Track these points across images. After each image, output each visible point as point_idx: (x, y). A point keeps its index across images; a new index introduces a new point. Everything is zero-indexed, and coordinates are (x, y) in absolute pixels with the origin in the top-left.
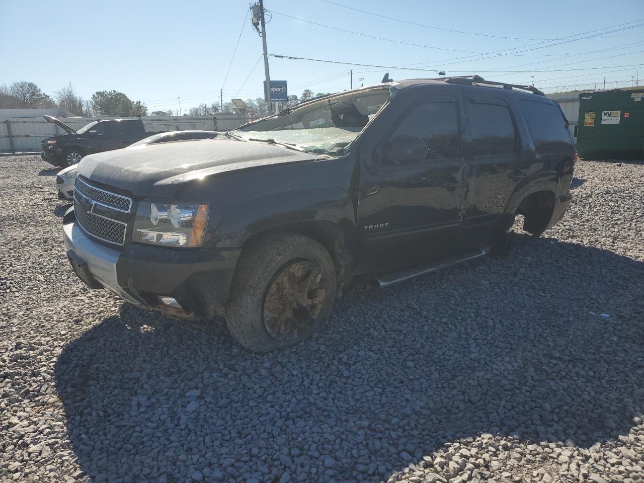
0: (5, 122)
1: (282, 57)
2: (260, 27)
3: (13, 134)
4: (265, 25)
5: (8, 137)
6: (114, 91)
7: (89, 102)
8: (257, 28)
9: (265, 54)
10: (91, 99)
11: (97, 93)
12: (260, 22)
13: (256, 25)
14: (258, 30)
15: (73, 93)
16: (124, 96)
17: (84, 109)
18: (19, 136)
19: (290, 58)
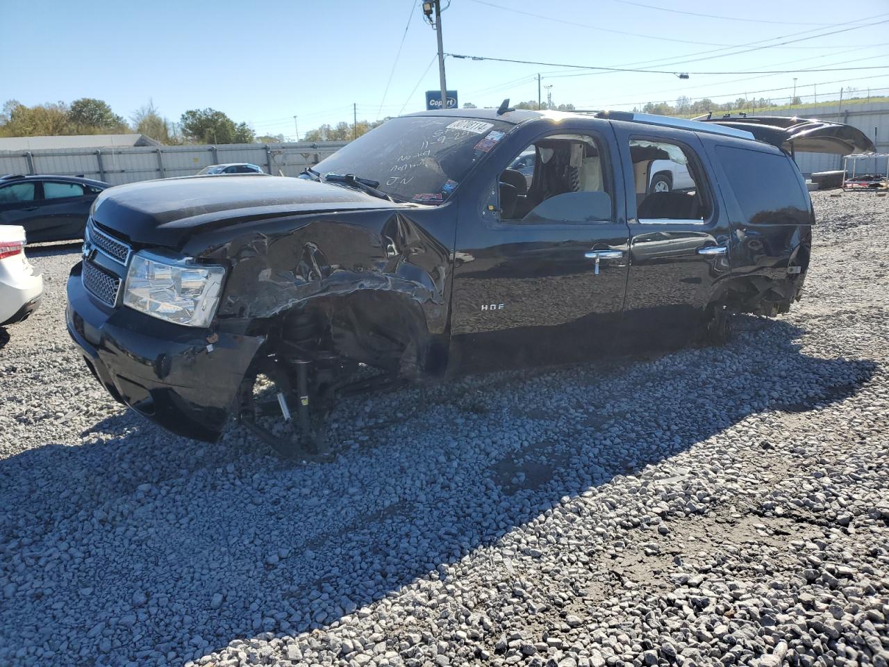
0: (95, 154)
1: (463, 57)
2: (433, 16)
3: (106, 169)
4: (441, 14)
5: (98, 173)
6: (210, 109)
7: (176, 126)
8: (429, 17)
9: (441, 53)
10: (179, 121)
11: (188, 113)
12: (434, 9)
13: (428, 13)
14: (431, 20)
15: (156, 113)
16: (223, 115)
17: (171, 134)
18: (112, 172)
19: (474, 58)
